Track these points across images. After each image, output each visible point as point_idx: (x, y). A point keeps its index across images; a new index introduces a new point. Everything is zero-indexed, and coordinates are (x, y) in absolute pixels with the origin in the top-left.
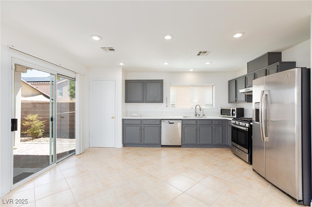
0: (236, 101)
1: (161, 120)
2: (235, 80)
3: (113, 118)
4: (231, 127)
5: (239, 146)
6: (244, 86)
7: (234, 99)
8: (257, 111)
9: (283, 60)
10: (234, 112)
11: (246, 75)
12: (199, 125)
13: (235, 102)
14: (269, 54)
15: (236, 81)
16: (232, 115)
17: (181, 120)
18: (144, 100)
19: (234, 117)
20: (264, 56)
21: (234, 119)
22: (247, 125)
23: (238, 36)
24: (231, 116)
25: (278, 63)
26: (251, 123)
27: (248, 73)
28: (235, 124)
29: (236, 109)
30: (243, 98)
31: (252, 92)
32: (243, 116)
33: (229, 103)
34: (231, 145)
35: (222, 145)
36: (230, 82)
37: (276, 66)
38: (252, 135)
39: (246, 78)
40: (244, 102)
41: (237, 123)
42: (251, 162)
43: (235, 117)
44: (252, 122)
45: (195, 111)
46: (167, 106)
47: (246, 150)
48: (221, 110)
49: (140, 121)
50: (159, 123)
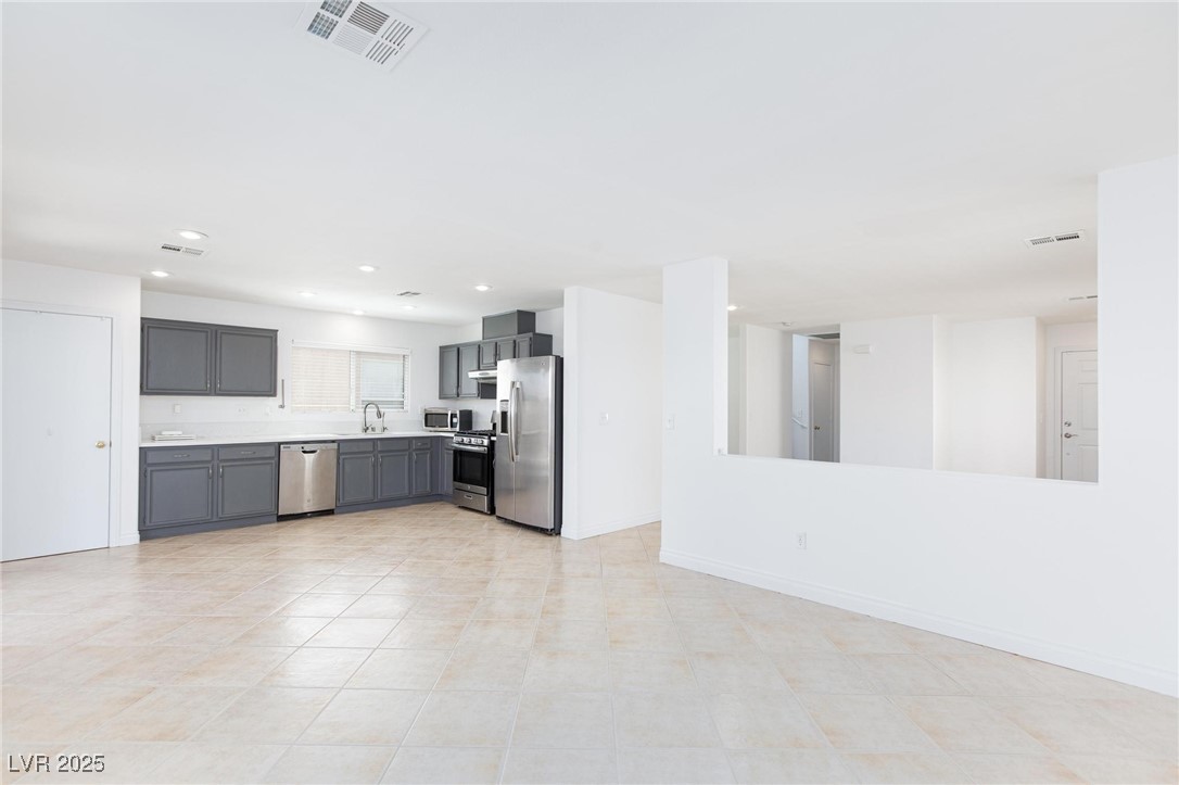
0: (458, 395)
1: (280, 444)
2: (456, 349)
3: (101, 446)
4: (454, 451)
5: (469, 487)
6: (475, 367)
7: (455, 391)
8: (504, 414)
9: (537, 331)
10: (455, 420)
11: (480, 342)
12: (381, 452)
13: (455, 396)
14: (518, 311)
15: (458, 349)
16: (452, 426)
17: (333, 441)
18: (213, 387)
19: (454, 429)
20: (511, 314)
21: (458, 434)
22: (486, 442)
23: (482, 288)
24: (449, 429)
25: (531, 334)
26: (493, 438)
27: (483, 339)
28: (462, 443)
29: (458, 413)
30: (474, 390)
31: (495, 378)
32: (471, 428)
33: (440, 398)
34: (451, 490)
35: (429, 496)
36: (443, 350)
37: (528, 339)
38: (493, 458)
39: (479, 348)
41: (466, 440)
42: (492, 510)
43: (458, 429)
44: (495, 435)
45: (363, 420)
46: (282, 407)
47: (484, 490)
48: (426, 415)
49: (210, 451)
50: (271, 452)
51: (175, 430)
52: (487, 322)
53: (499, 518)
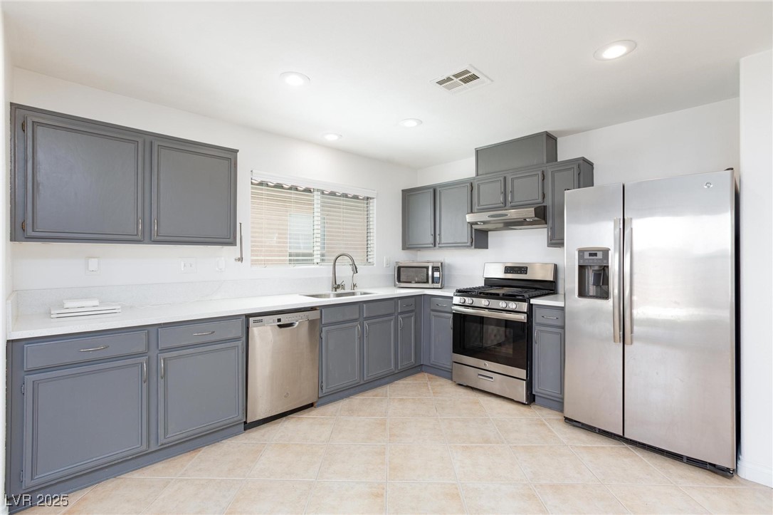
0: (436, 245)
1: (248, 316)
2: (432, 190)
4: (452, 315)
5: (487, 364)
6: (466, 206)
10: (437, 274)
11: (474, 178)
13: (431, 245)
15: (434, 191)
16: (433, 282)
19: (435, 285)
24: (430, 284)
25: (580, 160)
27: (477, 175)
30: (465, 238)
36: (409, 194)
39: (471, 186)
40: (468, 247)
46: (241, 259)
47: (522, 373)
48: (399, 268)
49: (143, 334)
50: (237, 330)
51: (86, 298)
52: (482, 154)
53: (569, 421)
